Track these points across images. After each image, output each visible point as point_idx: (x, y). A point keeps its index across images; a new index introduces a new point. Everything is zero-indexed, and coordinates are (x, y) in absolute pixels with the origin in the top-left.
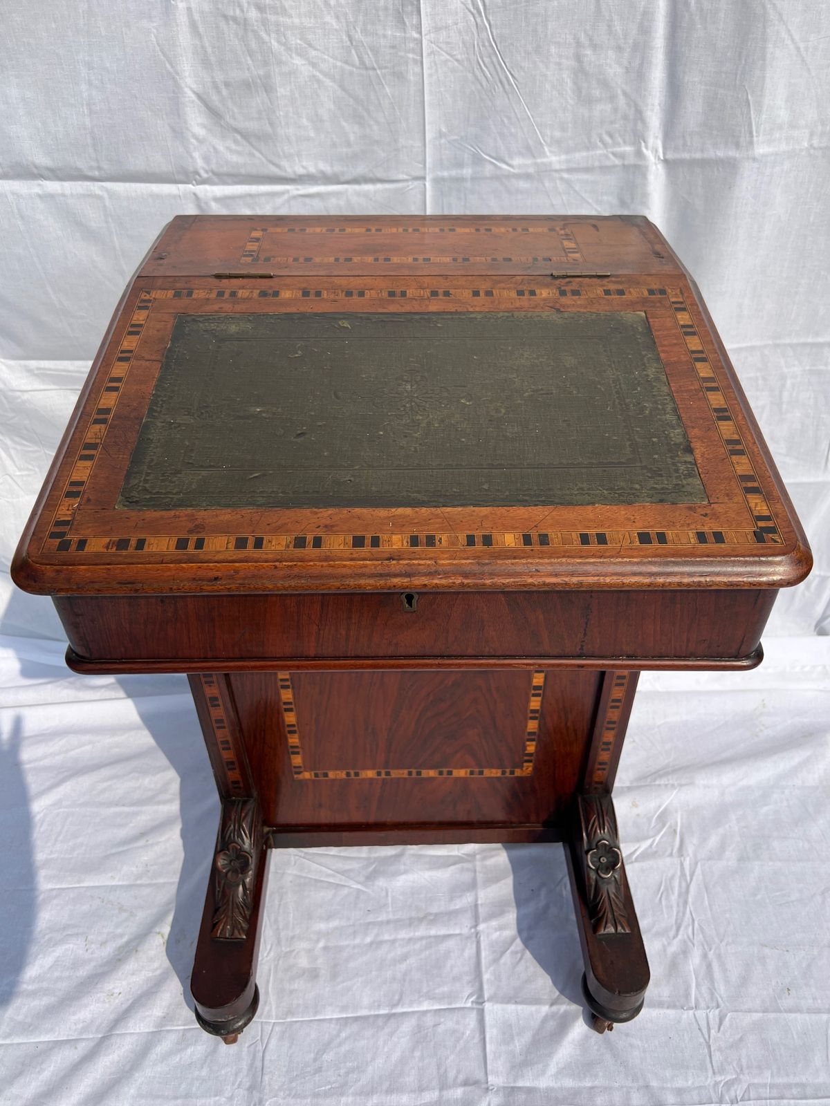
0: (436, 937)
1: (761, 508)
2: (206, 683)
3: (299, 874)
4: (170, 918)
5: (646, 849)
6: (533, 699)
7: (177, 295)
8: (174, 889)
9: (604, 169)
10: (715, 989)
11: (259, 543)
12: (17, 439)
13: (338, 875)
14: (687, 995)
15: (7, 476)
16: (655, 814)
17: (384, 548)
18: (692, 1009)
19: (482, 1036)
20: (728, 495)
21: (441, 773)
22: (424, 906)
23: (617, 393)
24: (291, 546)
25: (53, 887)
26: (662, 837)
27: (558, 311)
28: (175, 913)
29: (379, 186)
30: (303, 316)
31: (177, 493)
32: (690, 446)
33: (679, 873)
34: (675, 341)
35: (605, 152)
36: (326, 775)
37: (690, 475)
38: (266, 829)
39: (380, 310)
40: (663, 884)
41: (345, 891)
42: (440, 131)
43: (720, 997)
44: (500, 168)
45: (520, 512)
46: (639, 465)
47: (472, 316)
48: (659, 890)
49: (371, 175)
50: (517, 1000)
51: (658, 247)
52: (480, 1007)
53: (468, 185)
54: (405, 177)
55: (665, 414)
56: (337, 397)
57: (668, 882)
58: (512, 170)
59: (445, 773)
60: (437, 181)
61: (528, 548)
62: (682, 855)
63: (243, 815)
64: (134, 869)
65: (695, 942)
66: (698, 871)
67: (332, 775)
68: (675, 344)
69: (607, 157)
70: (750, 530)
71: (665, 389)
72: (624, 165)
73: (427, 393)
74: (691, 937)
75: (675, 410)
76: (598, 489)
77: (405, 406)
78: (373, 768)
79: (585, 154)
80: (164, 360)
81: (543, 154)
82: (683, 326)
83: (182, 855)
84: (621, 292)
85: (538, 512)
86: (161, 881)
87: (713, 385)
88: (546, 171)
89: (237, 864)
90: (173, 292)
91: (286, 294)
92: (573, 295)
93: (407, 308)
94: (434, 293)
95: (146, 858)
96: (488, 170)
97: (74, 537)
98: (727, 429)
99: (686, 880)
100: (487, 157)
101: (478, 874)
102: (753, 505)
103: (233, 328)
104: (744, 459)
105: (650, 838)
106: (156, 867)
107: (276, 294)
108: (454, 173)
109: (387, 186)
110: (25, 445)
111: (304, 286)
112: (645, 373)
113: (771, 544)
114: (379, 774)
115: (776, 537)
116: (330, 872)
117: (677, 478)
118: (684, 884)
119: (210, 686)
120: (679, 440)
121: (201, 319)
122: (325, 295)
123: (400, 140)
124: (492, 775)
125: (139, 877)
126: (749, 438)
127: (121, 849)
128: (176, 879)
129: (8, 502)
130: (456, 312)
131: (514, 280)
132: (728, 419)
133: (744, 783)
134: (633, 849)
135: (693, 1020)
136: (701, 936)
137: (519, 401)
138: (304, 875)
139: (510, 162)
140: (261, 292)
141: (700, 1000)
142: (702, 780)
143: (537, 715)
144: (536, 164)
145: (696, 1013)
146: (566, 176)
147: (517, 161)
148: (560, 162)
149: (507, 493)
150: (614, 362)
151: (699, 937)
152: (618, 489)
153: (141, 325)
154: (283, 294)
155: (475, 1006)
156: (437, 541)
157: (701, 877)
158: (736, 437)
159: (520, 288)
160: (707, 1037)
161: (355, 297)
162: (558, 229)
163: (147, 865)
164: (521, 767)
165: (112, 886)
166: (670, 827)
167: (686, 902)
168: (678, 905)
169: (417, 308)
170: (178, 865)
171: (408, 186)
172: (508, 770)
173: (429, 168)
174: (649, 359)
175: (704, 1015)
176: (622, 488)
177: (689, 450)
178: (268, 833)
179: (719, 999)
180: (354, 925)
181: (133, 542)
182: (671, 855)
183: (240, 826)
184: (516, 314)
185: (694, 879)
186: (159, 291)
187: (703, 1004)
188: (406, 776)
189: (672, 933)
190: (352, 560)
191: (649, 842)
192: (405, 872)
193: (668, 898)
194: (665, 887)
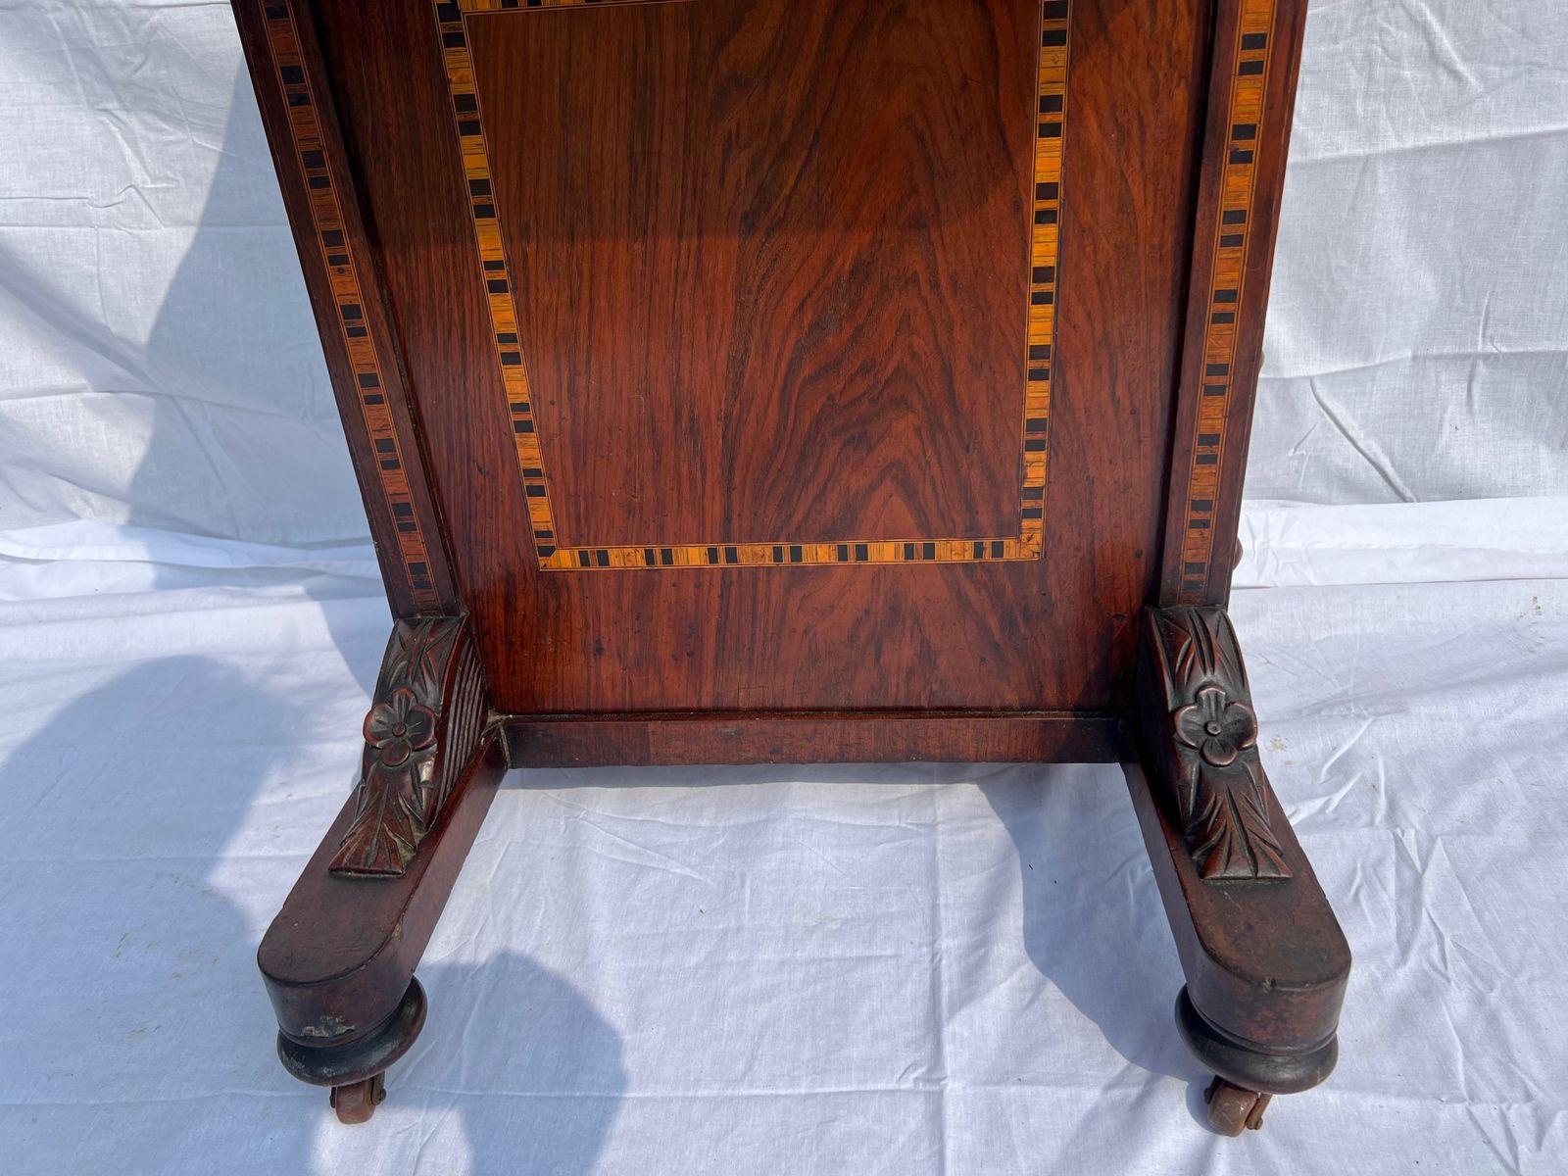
0: (841, 960)
2: (333, 261)
5: (1311, 817)
6: (1036, 310)
10: (1515, 1063)
12: (149, 118)
13: (646, 851)
14: (1445, 1073)
15: (133, 190)
16: (1326, 760)
18: (1462, 1100)
19: (936, 1147)
21: (843, 554)
22: (819, 907)
25: (92, 859)
26: (1346, 797)
33: (1392, 856)
36: (603, 558)
40: (1359, 873)
41: (658, 877)
43: (1531, 1077)
48: (1351, 885)
50: (1023, 1077)
52: (935, 1088)
57: (1370, 867)
59: (852, 553)
62: (1397, 826)
63: (432, 640)
65: (1451, 973)
66: (1439, 851)
67: (616, 558)
74: (1439, 965)
78: (700, 541)
89: (405, 732)
99: (1412, 867)
101: (939, 855)
105: (1319, 796)
106: (293, 830)
110: (161, 131)
114: (713, 556)
116: (632, 846)
118: (1407, 874)
119: (341, 271)
124: (956, 559)
133: (1520, 714)
135: (1469, 1124)
136: (1463, 964)
141: (1481, 1084)
142: (1423, 709)
143: (1046, 364)
145: (1473, 1109)
151: (1457, 967)
155: (921, 1086)
157: (1447, 864)
160: (1509, 1159)
164: (1015, 531)
166: (1363, 779)
167: (1417, 903)
168: (1399, 910)
172: (987, 543)
175: (1495, 1113)
179: (1531, 1084)
180: (665, 934)
182: (1371, 824)
183: (422, 660)
185: (1432, 866)
187: (1488, 1094)
188: (769, 562)
189: (1391, 959)
191: (1318, 803)
192: (785, 847)
193: (1373, 895)
194: (1364, 877)
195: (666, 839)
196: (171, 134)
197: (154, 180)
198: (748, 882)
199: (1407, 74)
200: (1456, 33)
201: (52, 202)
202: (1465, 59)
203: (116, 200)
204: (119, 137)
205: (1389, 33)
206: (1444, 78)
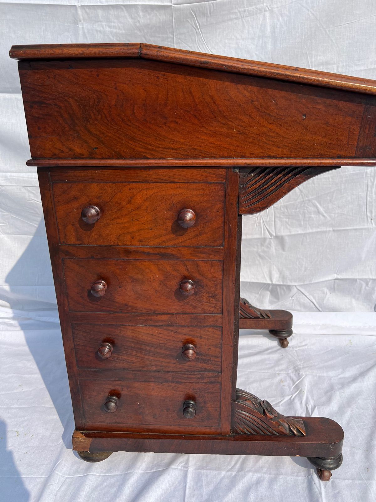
5: (288, 400)
16: (293, 385)
19: (185, 485)
26: (296, 395)
50: (208, 468)
52: (186, 469)
66: (316, 410)
105: (290, 395)
110: (3, 212)
134: (280, 400)
155: (183, 469)
166: (301, 390)
191: (289, 397)
196: (5, 213)
199: (313, 216)
200: (323, 207)
202: (326, 213)
205: (308, 208)
206: (321, 217)
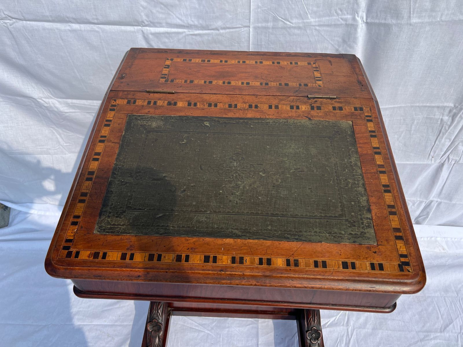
1: (403, 250)
3: (183, 324)
4: (128, 342)
5: (332, 322)
7: (129, 102)
8: (131, 327)
9: (336, 25)
11: (159, 258)
13: (200, 326)
15: (60, 146)
17: (219, 263)
20: (387, 241)
22: (235, 344)
23: (336, 172)
24: (175, 260)
25: (80, 324)
26: (339, 317)
27: (310, 119)
28: (131, 340)
29: (228, 30)
30: (187, 118)
31: (123, 225)
32: (370, 208)
33: (346, 334)
34: (366, 141)
35: (338, 18)
37: (369, 227)
38: (169, 309)
39: (224, 116)
40: (339, 338)
41: (202, 334)
42: (258, 5)
44: (286, 24)
45: (285, 245)
46: (344, 218)
47: (268, 121)
48: (337, 342)
49: (224, 26)
51: (360, 78)
53: (271, 31)
54: (240, 26)
55: (358, 187)
56: (201, 169)
57: (341, 337)
58: (292, 25)
60: (255, 28)
61: (288, 268)
62: (348, 326)
63: (159, 307)
64: (114, 318)
66: (355, 333)
68: (366, 143)
69: (338, 20)
70: (396, 263)
71: (359, 171)
72: (346, 24)
73: (244, 168)
75: (364, 185)
76: (324, 233)
77: (233, 175)
79: (328, 18)
80: (121, 143)
81: (308, 18)
82: (370, 131)
83: (134, 312)
84: (341, 109)
85: (294, 245)
86: (125, 323)
87: (383, 170)
88: (308, 26)
89: (156, 328)
90: (127, 100)
91: (180, 104)
92: (318, 109)
93: (237, 115)
94: (250, 106)
95: (119, 313)
96: (280, 24)
97: (74, 250)
98: (388, 198)
99: (349, 337)
100: (280, 19)
101: (259, 330)
102: (399, 247)
103: (154, 125)
104: (396, 218)
106: (123, 317)
107: (175, 104)
108: (264, 25)
109: (231, 30)
111: (188, 99)
112: (350, 160)
113: (407, 273)
115: (409, 269)
116: (196, 324)
117: (363, 228)
118: (348, 339)
120: (364, 204)
121: (139, 118)
122: (198, 104)
123: (239, 9)
125: (116, 321)
126: (399, 205)
127: (109, 308)
128: (131, 323)
129: (61, 156)
130: (260, 119)
131: (289, 99)
132: (389, 191)
134: (327, 322)
137: (288, 175)
138: (185, 325)
139: (291, 21)
140: (168, 102)
144: (304, 22)
146: (318, 28)
147: (295, 21)
148: (315, 22)
149: (280, 232)
150: (335, 153)
152: (334, 234)
153: (110, 121)
154: (179, 104)
156: (244, 260)
157: (355, 336)
158: (392, 203)
159: (292, 104)
161: (213, 107)
162: (312, 63)
163: (119, 316)
165: (105, 325)
169: (242, 116)
170: (132, 317)
171: (242, 30)
173: (252, 22)
174: (352, 152)
176: (336, 233)
177: (369, 211)
178: (170, 310)
181: (101, 254)
182: (343, 325)
183: (158, 312)
184: (289, 121)
185: (353, 337)
186: (120, 100)
190: (203, 270)
191: (334, 318)
192: (228, 327)
193: (340, 345)
194: (340, 340)
195: (204, 323)
196: (70, 133)
197: (66, 143)
198: (221, 337)
201: (39, 149)
203: (56, 148)
204: (56, 133)
